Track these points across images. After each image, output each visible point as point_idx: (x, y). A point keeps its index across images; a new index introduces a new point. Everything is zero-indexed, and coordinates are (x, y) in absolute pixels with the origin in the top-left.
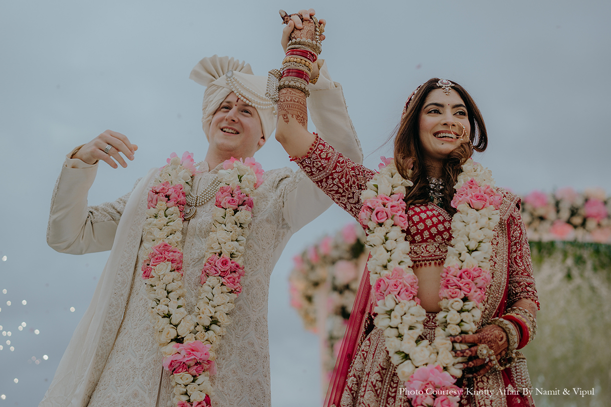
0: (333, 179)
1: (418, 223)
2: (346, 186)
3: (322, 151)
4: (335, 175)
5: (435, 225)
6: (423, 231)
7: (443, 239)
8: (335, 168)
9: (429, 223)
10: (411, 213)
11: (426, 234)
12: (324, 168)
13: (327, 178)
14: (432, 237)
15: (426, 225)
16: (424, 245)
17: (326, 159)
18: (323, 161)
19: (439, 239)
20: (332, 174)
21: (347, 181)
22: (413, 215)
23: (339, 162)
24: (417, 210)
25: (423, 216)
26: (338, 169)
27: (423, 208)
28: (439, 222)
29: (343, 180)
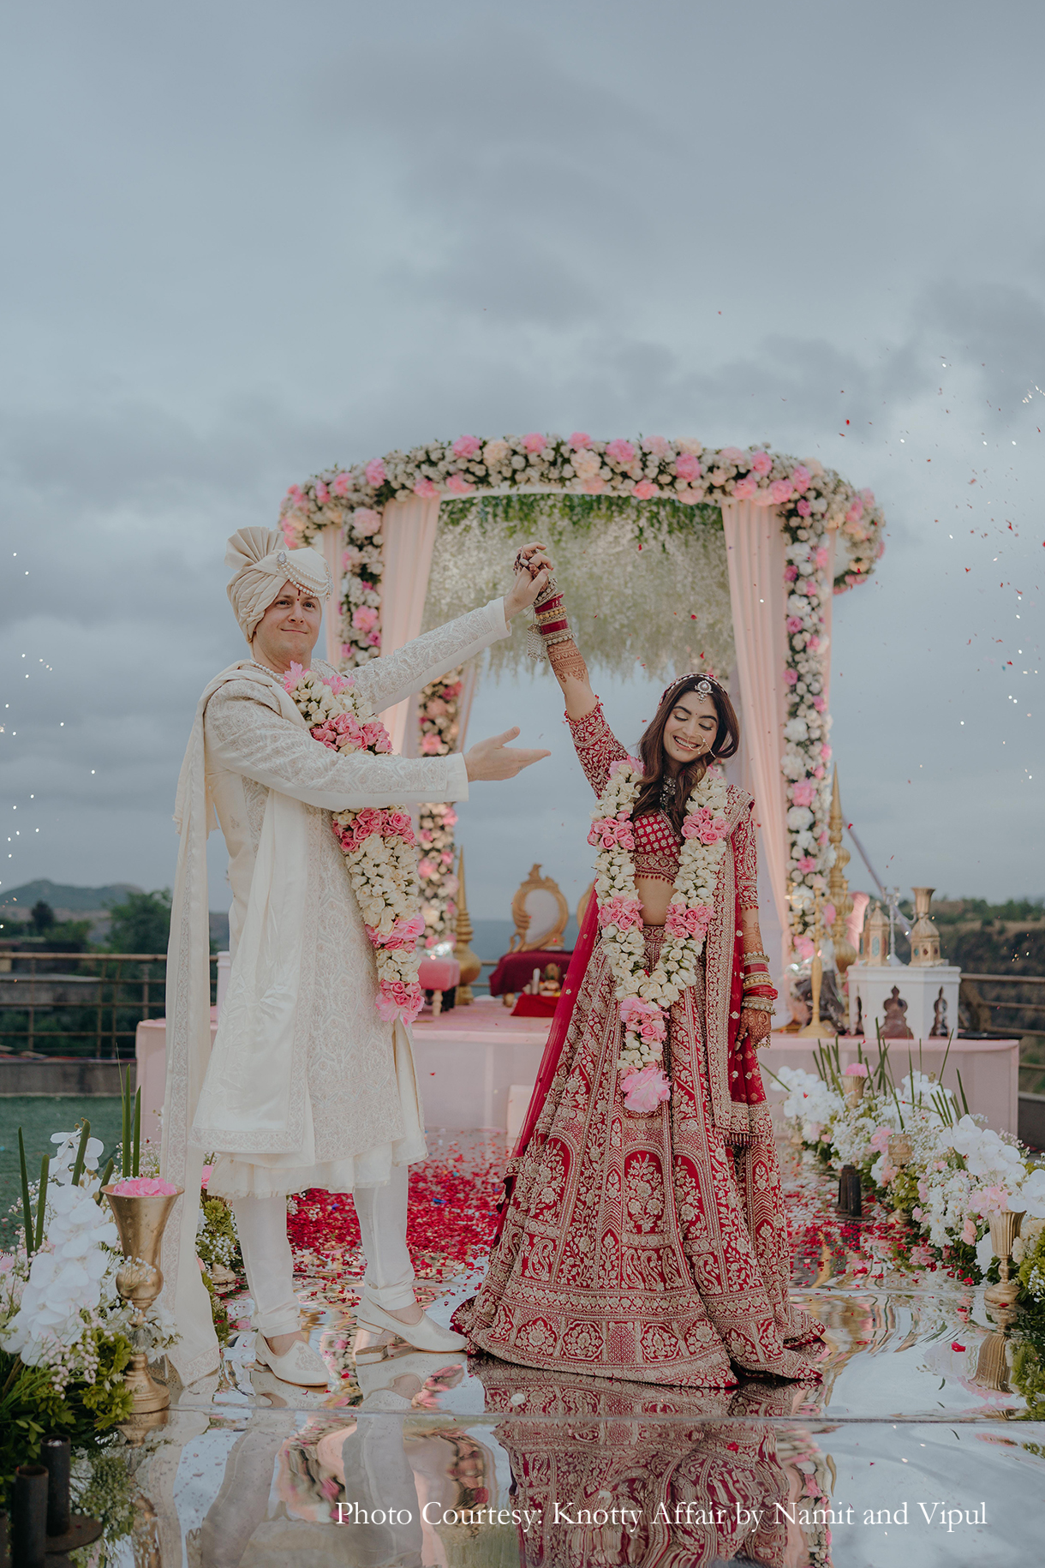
0: (588, 753)
1: (642, 836)
2: (596, 765)
3: (591, 724)
4: (591, 752)
5: (658, 840)
6: (645, 845)
7: (664, 854)
8: (594, 745)
9: (652, 838)
10: (638, 824)
11: (648, 848)
12: (585, 740)
13: (583, 750)
14: (654, 851)
15: (649, 840)
16: (646, 857)
17: (591, 733)
18: (587, 734)
19: (659, 853)
20: (588, 749)
21: (599, 762)
22: (639, 828)
23: (600, 741)
24: (645, 821)
25: (649, 829)
26: (597, 747)
27: (652, 820)
28: (664, 837)
29: (595, 759)
